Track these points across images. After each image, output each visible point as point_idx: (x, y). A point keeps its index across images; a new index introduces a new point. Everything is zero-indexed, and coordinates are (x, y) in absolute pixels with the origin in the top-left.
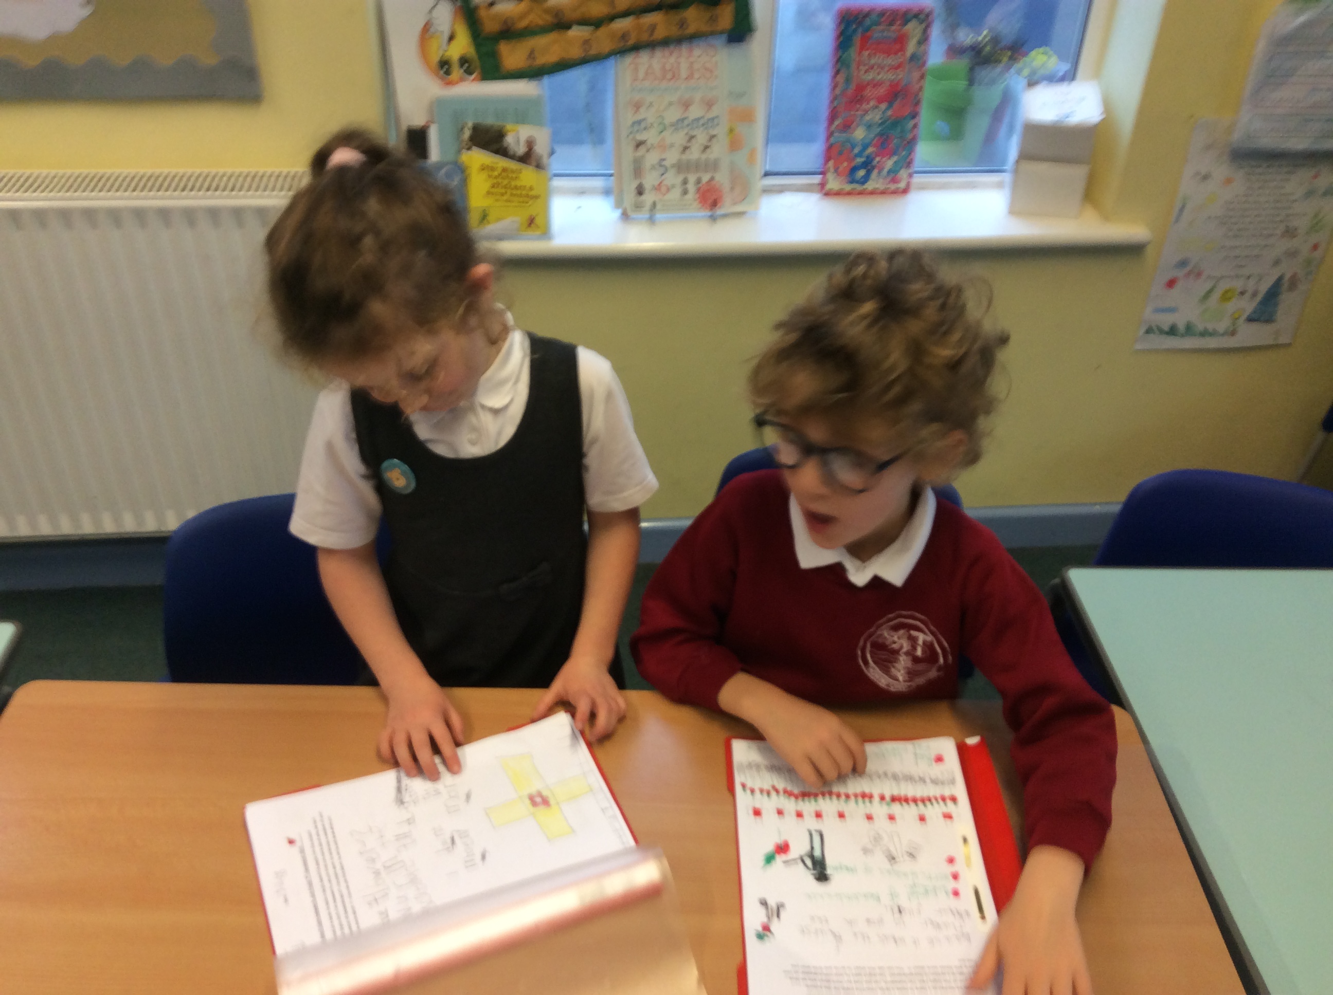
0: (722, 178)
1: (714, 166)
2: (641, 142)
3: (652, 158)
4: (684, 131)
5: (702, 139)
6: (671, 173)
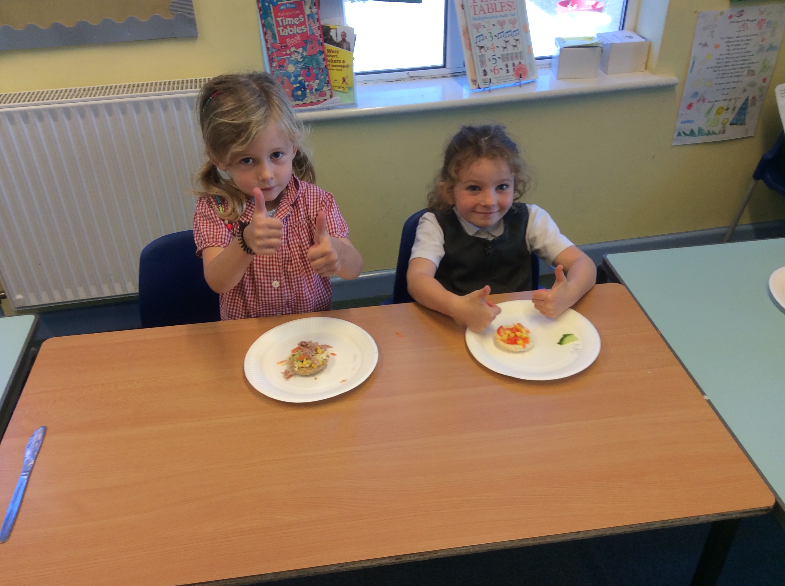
0: (526, 62)
1: (519, 55)
2: (482, 47)
3: (488, 55)
4: (503, 38)
5: (512, 42)
6: (499, 61)
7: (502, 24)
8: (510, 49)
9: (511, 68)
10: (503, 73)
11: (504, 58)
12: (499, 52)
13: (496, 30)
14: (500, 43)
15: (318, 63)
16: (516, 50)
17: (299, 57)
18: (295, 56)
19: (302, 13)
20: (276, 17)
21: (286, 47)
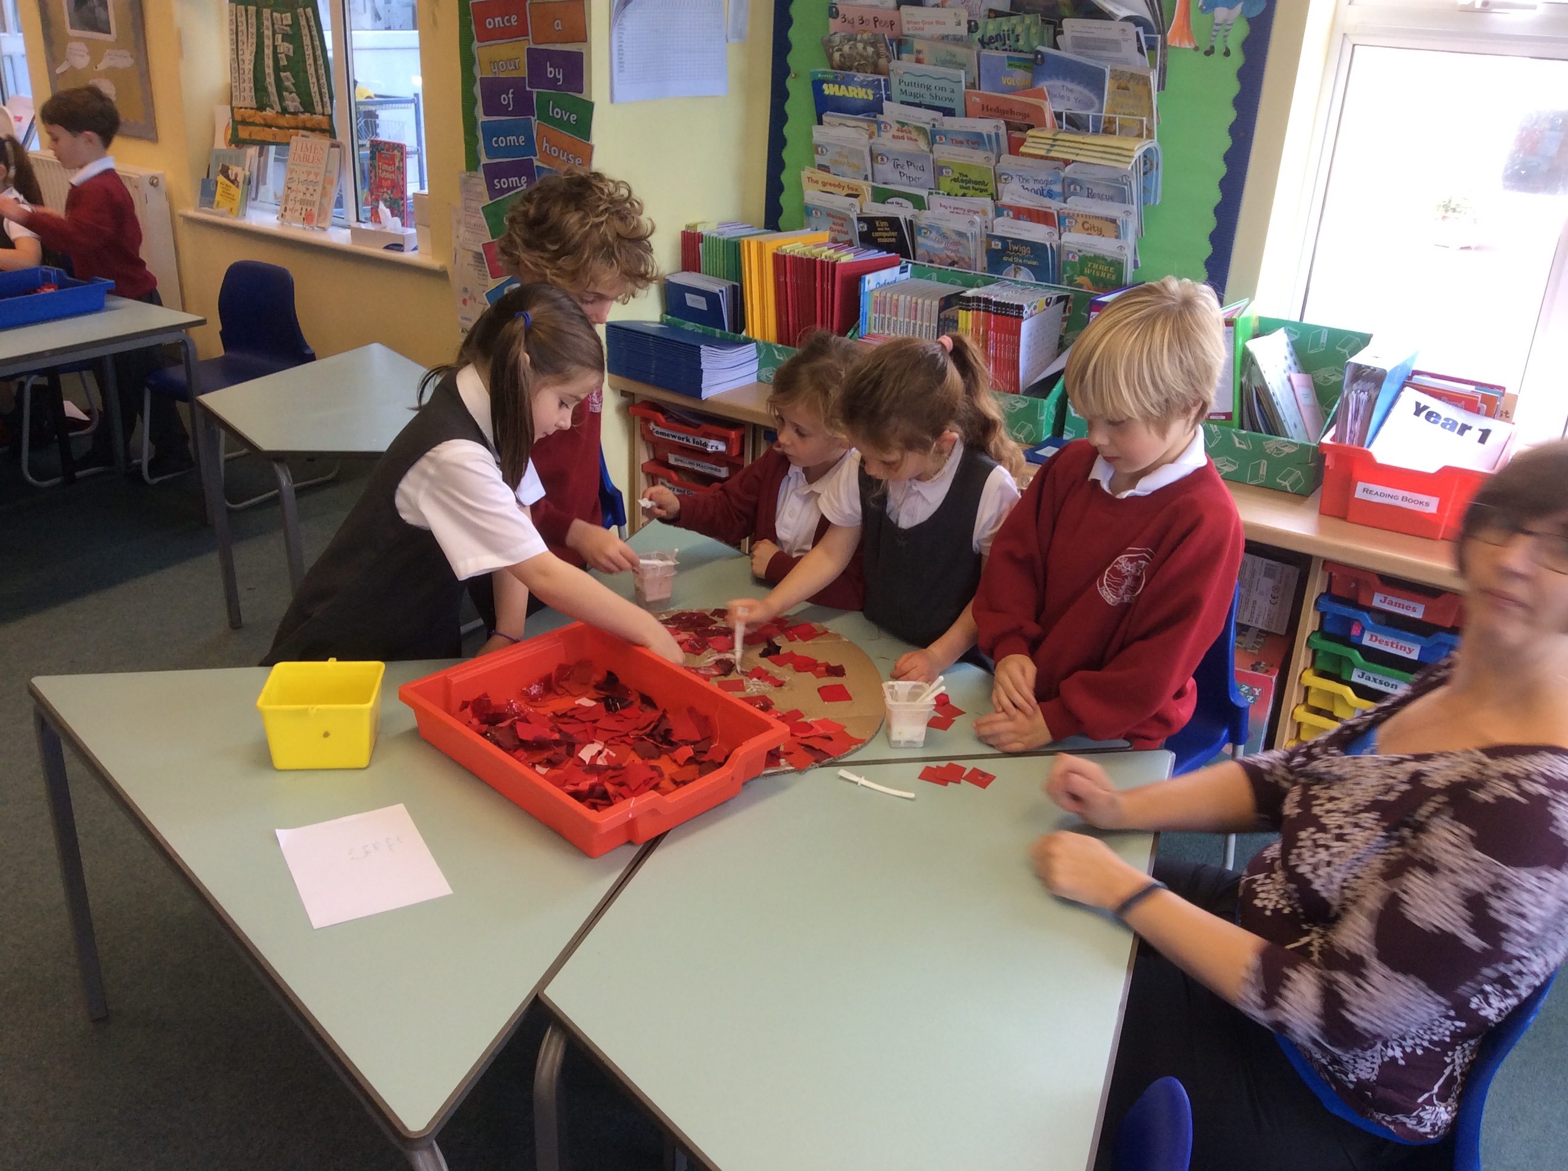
0: (315, 211)
1: (313, 203)
2: (289, 188)
3: (292, 196)
4: (305, 186)
5: (311, 191)
6: (298, 204)
7: (309, 173)
8: (308, 197)
9: (304, 212)
10: (297, 214)
11: (302, 202)
12: (300, 196)
13: (304, 177)
14: (302, 188)
15: (398, 206)
16: (311, 199)
17: (388, 197)
18: (386, 196)
19: (394, 164)
20: (379, 161)
21: (382, 187)
